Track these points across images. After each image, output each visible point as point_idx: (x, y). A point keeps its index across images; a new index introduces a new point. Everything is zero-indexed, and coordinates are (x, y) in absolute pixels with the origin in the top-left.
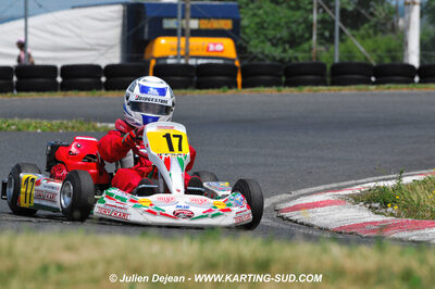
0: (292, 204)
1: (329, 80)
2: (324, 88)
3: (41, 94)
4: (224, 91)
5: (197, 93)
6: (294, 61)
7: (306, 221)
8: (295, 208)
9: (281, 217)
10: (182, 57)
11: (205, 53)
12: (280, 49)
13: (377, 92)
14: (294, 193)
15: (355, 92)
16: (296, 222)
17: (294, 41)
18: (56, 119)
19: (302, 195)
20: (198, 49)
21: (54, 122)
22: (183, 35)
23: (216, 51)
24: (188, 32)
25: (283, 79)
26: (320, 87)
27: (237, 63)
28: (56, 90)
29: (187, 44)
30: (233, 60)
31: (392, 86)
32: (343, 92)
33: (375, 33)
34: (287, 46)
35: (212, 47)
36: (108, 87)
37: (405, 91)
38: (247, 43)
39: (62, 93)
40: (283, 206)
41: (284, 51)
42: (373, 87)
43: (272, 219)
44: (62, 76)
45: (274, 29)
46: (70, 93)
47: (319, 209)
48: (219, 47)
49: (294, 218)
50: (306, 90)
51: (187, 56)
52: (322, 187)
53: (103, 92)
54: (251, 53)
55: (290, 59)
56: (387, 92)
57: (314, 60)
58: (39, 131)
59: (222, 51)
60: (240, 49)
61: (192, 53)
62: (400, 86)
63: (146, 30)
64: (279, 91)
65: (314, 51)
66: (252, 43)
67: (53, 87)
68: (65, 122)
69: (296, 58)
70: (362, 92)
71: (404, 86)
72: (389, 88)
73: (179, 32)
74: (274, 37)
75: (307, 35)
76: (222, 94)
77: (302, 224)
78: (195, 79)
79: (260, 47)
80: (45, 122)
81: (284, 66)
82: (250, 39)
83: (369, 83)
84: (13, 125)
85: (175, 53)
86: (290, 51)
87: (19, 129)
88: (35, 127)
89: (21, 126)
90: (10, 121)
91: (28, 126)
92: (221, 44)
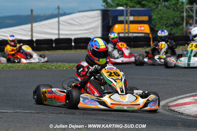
0: (175, 103)
3: (65, 51)
4: (145, 49)
5: (133, 50)
6: (177, 35)
7: (181, 111)
8: (176, 105)
9: (170, 109)
10: (126, 33)
11: (136, 31)
12: (169, 29)
16: (177, 112)
17: (176, 25)
18: (72, 62)
19: (180, 99)
20: (133, 29)
21: (71, 64)
22: (127, 23)
23: (141, 30)
24: (129, 22)
27: (151, 36)
28: (72, 49)
29: (129, 27)
30: (149, 34)
34: (172, 28)
38: (155, 26)
39: (75, 50)
40: (171, 104)
41: (172, 29)
43: (166, 110)
44: (74, 43)
45: (167, 20)
46: (78, 50)
47: (187, 106)
48: (142, 28)
49: (176, 110)
50: (181, 47)
51: (129, 32)
52: (188, 95)
55: (174, 33)
57: (184, 34)
60: (152, 29)
61: (131, 31)
63: (111, 21)
65: (185, 30)
66: (157, 26)
67: (71, 48)
68: (76, 64)
69: (177, 33)
73: (125, 22)
74: (167, 23)
75: (181, 22)
77: (179, 113)
78: (132, 43)
79: (161, 28)
80: (67, 65)
81: (171, 36)
82: (156, 24)
84: (53, 66)
85: (123, 31)
86: (174, 30)
87: (56, 68)
88: (63, 67)
89: (56, 67)
90: (52, 64)
91: (60, 66)
92: (144, 27)
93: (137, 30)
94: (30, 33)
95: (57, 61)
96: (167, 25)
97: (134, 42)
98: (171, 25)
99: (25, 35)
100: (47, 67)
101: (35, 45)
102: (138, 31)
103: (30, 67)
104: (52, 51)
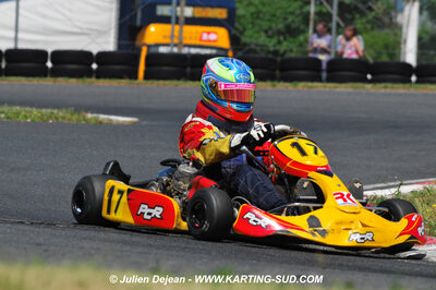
1: (324, 75)
2: (319, 84)
3: (31, 79)
5: (189, 85)
6: (293, 55)
10: (176, 45)
11: (198, 43)
12: (274, 41)
13: (373, 91)
15: (350, 90)
17: (291, 32)
18: (46, 107)
20: (191, 38)
21: (44, 110)
22: (177, 22)
24: (182, 20)
25: (278, 72)
26: (316, 84)
27: (231, 54)
28: (45, 76)
29: (181, 31)
30: (227, 50)
31: (389, 85)
32: (338, 90)
33: (372, 29)
34: (282, 38)
35: (205, 36)
36: (99, 75)
37: (402, 91)
38: (242, 33)
39: (53, 79)
41: (279, 42)
42: (369, 86)
44: (52, 62)
45: (269, 20)
46: (60, 79)
48: (213, 37)
50: (301, 85)
51: (180, 45)
53: (94, 79)
54: (245, 45)
55: (285, 52)
56: (383, 91)
58: (29, 120)
59: (215, 41)
60: (234, 40)
61: (185, 42)
62: (396, 86)
63: (139, 16)
64: (274, 86)
66: (246, 33)
67: (43, 72)
68: (55, 111)
69: (291, 51)
70: (357, 91)
71: (401, 85)
72: (385, 87)
73: (173, 19)
74: (270, 28)
75: (302, 27)
78: (188, 70)
79: (255, 38)
80: (35, 111)
81: (279, 59)
82: (245, 30)
83: (365, 80)
84: (3, 112)
85: (168, 41)
86: (285, 43)
87: (8, 118)
88: (25, 117)
89: (10, 115)
90: (1, 109)
91: (17, 114)
92: (215, 33)
93: (201, 40)
95: (11, 103)
96: (270, 33)
97: (192, 67)
98: (279, 33)
102: (202, 43)
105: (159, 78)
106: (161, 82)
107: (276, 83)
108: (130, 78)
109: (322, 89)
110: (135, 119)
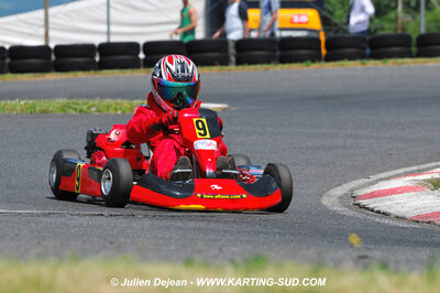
0: (369, 191)
1: (414, 49)
2: (409, 60)
3: (124, 71)
4: (308, 66)
5: (280, 68)
6: (381, 33)
7: (383, 209)
8: (372, 195)
9: (358, 205)
11: (289, 25)
14: (373, 178)
16: (372, 210)
18: (137, 98)
19: (381, 180)
21: (135, 101)
23: (300, 23)
25: (368, 51)
26: (405, 60)
27: (322, 37)
28: (138, 67)
30: (318, 32)
32: (428, 64)
35: (296, 19)
38: (332, 14)
39: (145, 70)
40: (361, 192)
43: (349, 207)
44: (145, 53)
47: (396, 196)
48: (303, 19)
49: (371, 206)
50: (391, 63)
52: (402, 171)
54: (335, 25)
55: (376, 30)
57: (400, 32)
58: (119, 112)
59: (306, 23)
64: (363, 64)
65: (400, 21)
66: (337, 13)
69: (383, 29)
75: (393, 4)
76: (305, 69)
77: (378, 212)
78: (278, 53)
80: (126, 103)
82: (335, 10)
84: (93, 106)
86: (375, 21)
87: (99, 111)
88: (116, 109)
89: (101, 108)
90: (91, 102)
91: (108, 107)
92: (306, 15)
94: (42, 31)
95: (103, 96)
97: (282, 49)
99: (31, 35)
100: (78, 108)
101: (53, 57)
103: (38, 108)
104: (92, 72)
105: (250, 63)
106: (252, 67)
107: (366, 61)
108: (222, 64)
109: (412, 65)
110: (225, 106)
